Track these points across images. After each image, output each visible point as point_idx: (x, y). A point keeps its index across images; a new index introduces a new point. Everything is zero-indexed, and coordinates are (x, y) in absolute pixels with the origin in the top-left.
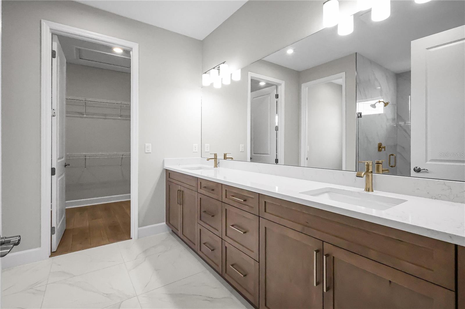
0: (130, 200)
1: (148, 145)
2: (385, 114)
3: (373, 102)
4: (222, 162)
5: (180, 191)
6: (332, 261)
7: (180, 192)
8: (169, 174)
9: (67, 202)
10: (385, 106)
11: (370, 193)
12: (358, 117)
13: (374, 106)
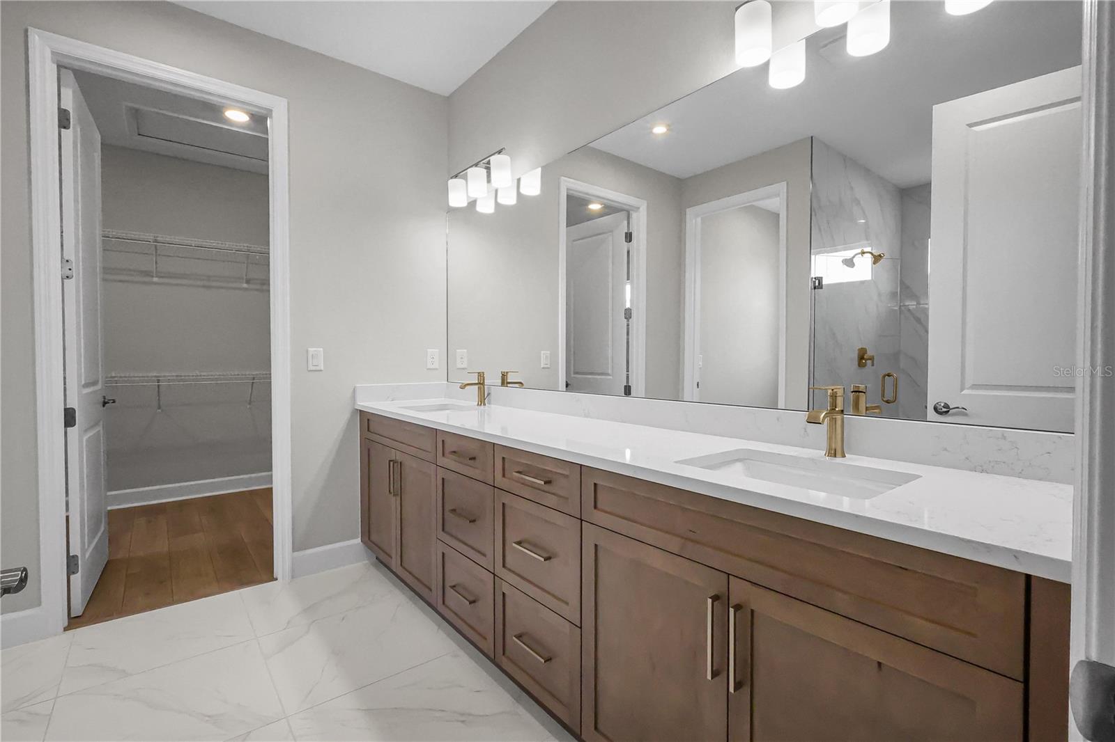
0: (272, 488)
1: (315, 351)
2: (874, 282)
3: (849, 254)
4: (498, 392)
5: (395, 462)
6: (749, 618)
7: (395, 465)
8: (368, 423)
9: (109, 493)
10: (875, 263)
11: (839, 460)
12: (815, 288)
13: (849, 263)
